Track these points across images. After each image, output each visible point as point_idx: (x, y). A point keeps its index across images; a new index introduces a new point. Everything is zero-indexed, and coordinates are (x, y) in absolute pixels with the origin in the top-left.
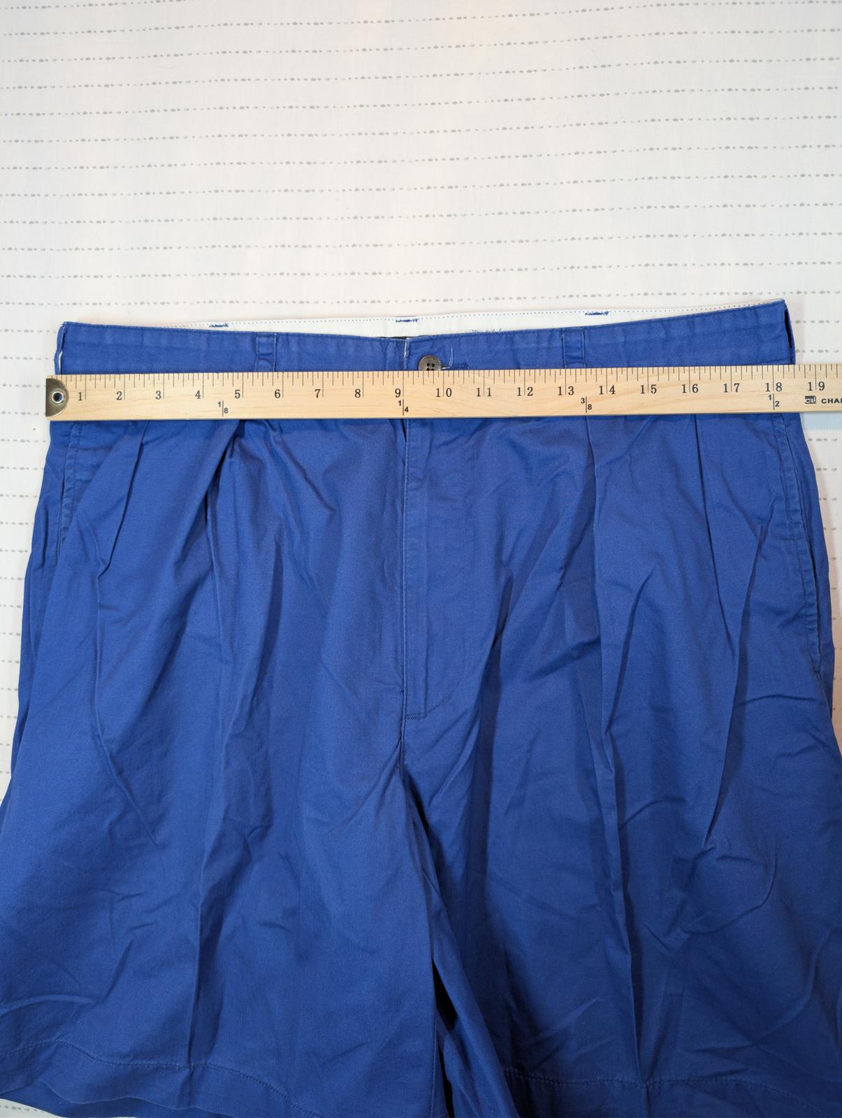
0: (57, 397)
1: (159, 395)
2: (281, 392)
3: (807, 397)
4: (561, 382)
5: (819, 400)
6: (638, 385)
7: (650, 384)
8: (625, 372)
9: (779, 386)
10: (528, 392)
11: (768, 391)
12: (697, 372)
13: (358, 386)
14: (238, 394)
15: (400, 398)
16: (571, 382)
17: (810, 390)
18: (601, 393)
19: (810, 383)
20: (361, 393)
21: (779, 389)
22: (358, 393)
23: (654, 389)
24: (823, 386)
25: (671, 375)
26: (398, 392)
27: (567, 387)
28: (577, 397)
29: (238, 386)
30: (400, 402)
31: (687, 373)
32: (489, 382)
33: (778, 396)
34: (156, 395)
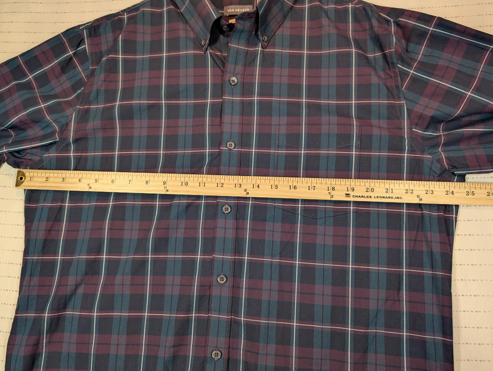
0: (21, 178)
2: (114, 181)
3: (346, 194)
4: (236, 182)
5: (351, 195)
6: (270, 185)
7: (275, 184)
9: (333, 189)
10: (221, 185)
11: (328, 190)
12: (297, 180)
13: (147, 179)
14: (96, 181)
15: (165, 186)
16: (240, 182)
17: (348, 191)
18: (253, 188)
19: (348, 188)
20: (148, 182)
21: (333, 190)
22: (147, 182)
23: (277, 187)
24: (354, 190)
25: (285, 181)
26: (165, 183)
27: (239, 184)
28: (243, 189)
29: (97, 177)
30: (165, 187)
31: (292, 180)
32: (205, 180)
33: (333, 193)
34: (62, 180)
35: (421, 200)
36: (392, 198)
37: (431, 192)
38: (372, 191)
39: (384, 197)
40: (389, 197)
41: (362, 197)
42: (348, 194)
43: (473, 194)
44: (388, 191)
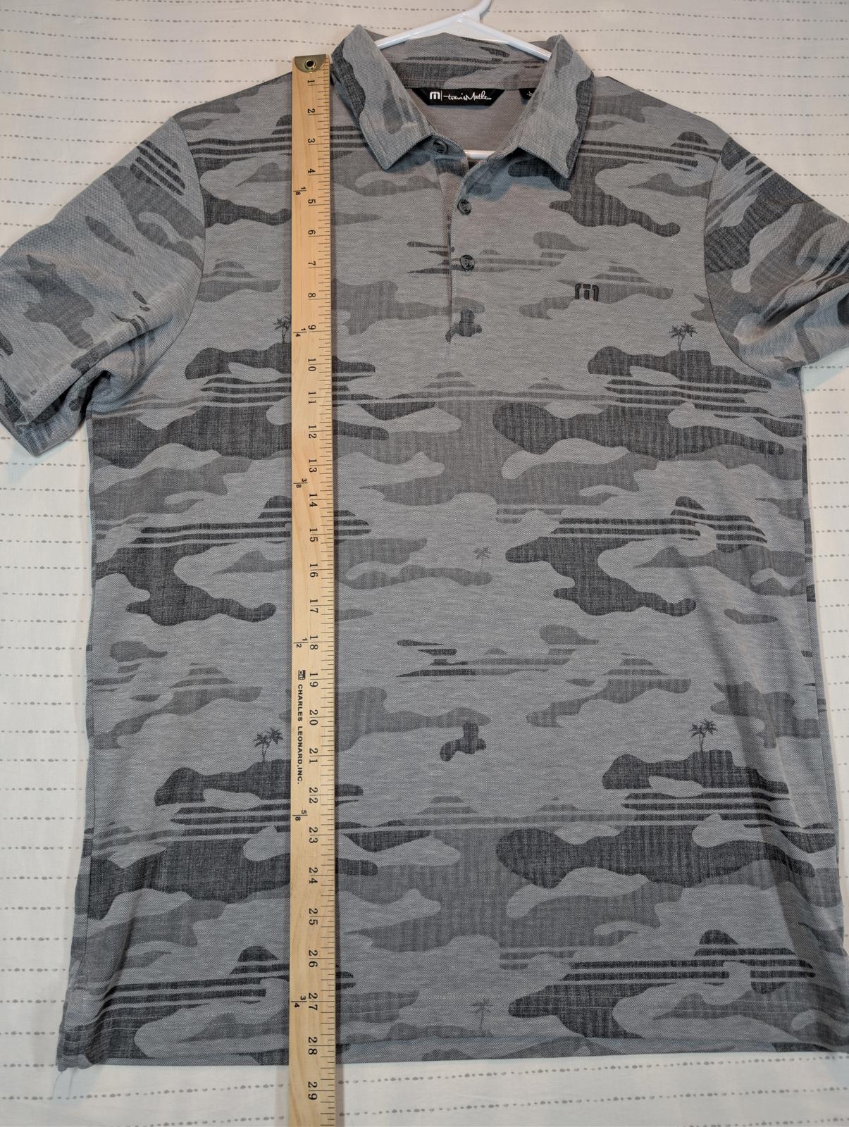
0: (310, 64)
1: (311, 141)
2: (313, 234)
3: (304, 671)
4: (320, 461)
5: (301, 682)
6: (318, 525)
7: (319, 537)
8: (328, 514)
9: (314, 647)
10: (312, 434)
11: (311, 638)
12: (329, 576)
13: (319, 295)
14: (311, 202)
15: (307, 330)
16: (321, 469)
17: (311, 675)
18: (310, 496)
19: (317, 674)
20: (312, 298)
21: (312, 647)
22: (312, 295)
23: (314, 539)
24: (313, 686)
25: (326, 554)
26: (312, 328)
27: (316, 467)
28: (307, 475)
29: (319, 201)
30: (304, 329)
31: (327, 567)
32: (320, 401)
33: (306, 647)
34: (311, 139)
35: (298, 819)
36: (300, 762)
37: (313, 838)
38: (313, 722)
39: (300, 745)
40: (300, 756)
41: (301, 703)
42: (304, 676)
43: (312, 923)
44: (313, 754)
